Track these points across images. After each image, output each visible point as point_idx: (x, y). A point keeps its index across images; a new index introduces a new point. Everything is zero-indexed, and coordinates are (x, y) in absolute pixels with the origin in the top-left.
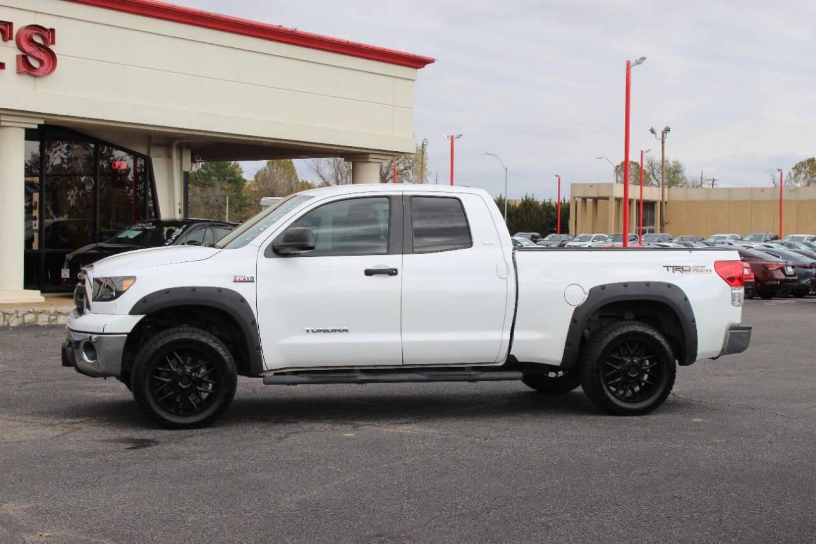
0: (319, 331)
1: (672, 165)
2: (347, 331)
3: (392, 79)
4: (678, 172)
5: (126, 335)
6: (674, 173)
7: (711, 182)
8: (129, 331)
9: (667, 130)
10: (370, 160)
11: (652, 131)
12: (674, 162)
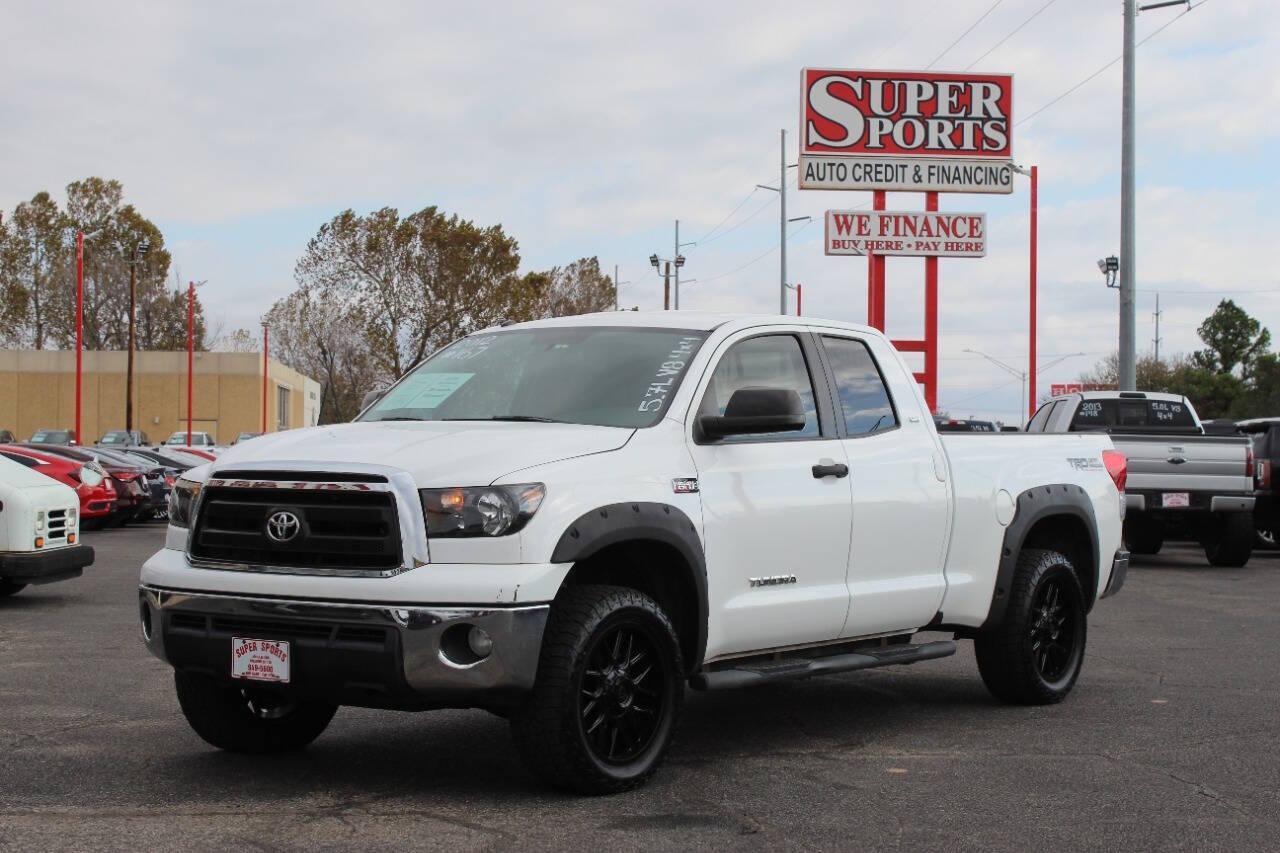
0: (767, 582)
2: (794, 580)
5: (547, 606)
8: (552, 597)
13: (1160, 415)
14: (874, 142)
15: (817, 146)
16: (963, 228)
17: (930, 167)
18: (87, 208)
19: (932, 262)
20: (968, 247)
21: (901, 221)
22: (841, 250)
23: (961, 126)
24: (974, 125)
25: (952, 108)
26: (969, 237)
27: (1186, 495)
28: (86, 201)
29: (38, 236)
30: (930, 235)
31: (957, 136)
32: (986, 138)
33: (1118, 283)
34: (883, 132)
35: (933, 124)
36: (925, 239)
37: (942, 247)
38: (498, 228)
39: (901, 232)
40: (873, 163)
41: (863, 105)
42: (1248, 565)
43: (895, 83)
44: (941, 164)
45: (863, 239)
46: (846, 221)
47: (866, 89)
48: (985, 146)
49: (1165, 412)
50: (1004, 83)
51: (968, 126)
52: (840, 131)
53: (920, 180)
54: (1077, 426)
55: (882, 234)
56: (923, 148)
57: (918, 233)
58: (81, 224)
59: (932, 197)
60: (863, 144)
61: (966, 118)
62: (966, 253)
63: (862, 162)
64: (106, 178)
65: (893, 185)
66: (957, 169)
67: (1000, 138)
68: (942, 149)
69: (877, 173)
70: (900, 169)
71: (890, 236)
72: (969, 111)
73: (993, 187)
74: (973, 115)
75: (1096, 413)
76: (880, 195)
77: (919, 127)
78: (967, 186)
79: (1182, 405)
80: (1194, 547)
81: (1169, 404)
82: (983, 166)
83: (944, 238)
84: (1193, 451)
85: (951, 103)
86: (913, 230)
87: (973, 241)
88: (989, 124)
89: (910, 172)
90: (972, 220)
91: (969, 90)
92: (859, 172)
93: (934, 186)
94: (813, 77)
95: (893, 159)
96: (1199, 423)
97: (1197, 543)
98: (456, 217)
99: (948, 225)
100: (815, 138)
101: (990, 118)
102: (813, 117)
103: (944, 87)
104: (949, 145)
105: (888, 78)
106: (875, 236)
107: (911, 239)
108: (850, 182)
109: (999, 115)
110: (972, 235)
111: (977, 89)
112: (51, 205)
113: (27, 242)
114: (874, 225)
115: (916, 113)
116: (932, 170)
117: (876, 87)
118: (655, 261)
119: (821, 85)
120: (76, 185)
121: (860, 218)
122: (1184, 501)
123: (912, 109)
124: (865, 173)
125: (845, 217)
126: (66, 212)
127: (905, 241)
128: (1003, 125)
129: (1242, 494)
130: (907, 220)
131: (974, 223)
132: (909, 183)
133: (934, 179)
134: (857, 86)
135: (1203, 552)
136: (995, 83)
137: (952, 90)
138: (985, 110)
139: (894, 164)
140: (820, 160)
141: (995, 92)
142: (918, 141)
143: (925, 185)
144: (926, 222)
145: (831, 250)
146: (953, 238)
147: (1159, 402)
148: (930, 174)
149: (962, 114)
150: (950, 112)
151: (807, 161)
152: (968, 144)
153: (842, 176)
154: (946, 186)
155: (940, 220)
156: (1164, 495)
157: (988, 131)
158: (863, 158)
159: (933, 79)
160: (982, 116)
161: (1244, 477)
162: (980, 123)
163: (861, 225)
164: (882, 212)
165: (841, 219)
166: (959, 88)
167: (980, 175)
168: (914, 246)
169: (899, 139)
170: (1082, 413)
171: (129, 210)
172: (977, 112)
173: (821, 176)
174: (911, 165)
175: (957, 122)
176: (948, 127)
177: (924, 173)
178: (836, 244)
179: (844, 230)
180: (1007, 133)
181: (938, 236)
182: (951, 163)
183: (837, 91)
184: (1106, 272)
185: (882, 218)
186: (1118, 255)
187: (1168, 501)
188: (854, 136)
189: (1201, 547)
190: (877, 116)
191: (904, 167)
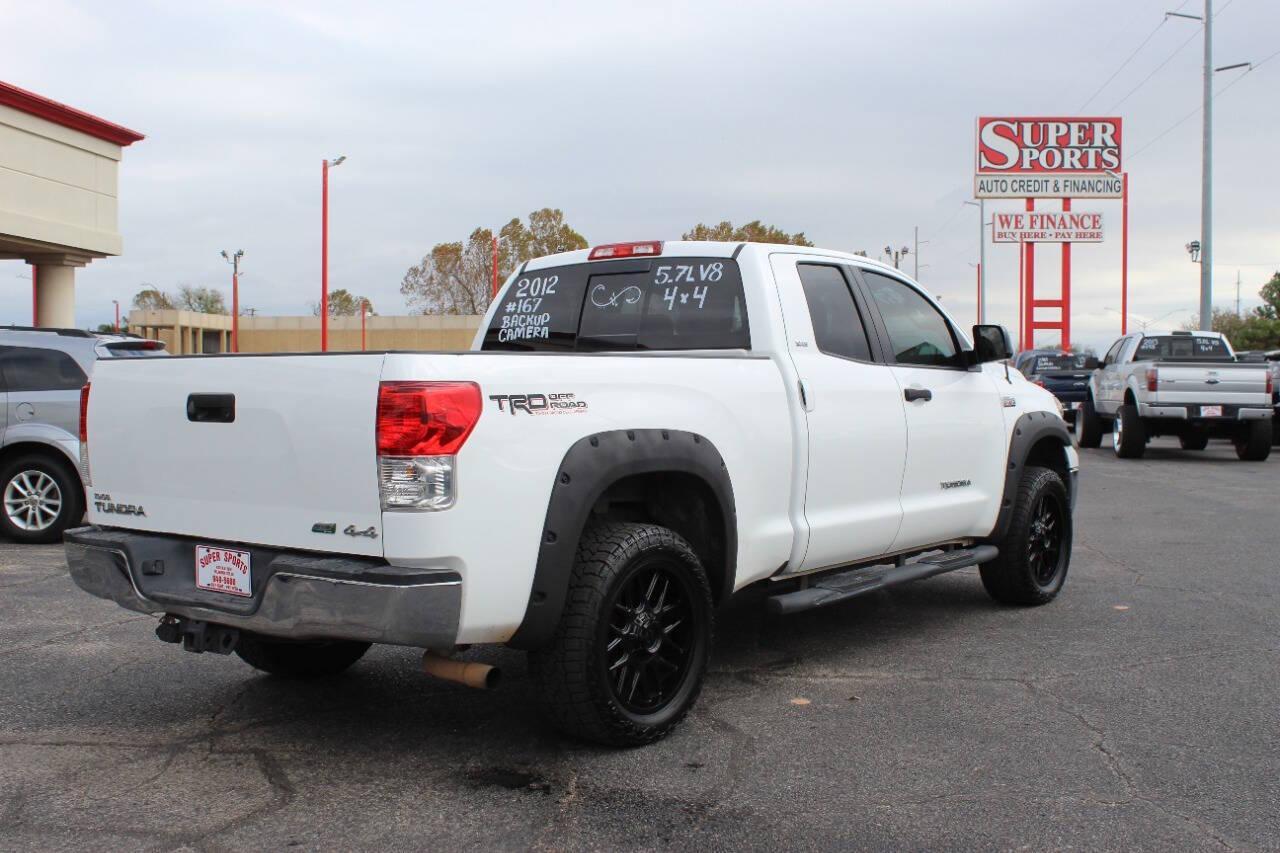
1: (210, 294)
3: (93, 157)
4: (217, 301)
6: (212, 303)
7: (250, 312)
9: (240, 254)
10: (65, 263)
11: (224, 254)
12: (213, 291)
13: (1203, 348)
14: (1026, 165)
15: (987, 169)
16: (1088, 222)
17: (1066, 181)
18: (542, 228)
19: (1066, 245)
20: (1092, 236)
21: (1045, 218)
22: (1004, 239)
23: (1087, 152)
24: (1097, 152)
25: (1080, 141)
26: (1092, 229)
27: (1220, 407)
28: (541, 224)
29: (513, 246)
30: (1065, 227)
31: (1084, 159)
32: (1105, 161)
33: (1199, 259)
34: (1033, 158)
35: (1067, 152)
36: (1062, 230)
37: (1073, 236)
38: (801, 235)
39: (1045, 226)
40: (1026, 179)
41: (1018, 139)
42: (1268, 459)
43: (1039, 125)
44: (1073, 179)
45: (1019, 231)
46: (1007, 219)
47: (1020, 129)
48: (1104, 166)
49: (1206, 346)
50: (1117, 123)
51: (1092, 152)
52: (1002, 159)
53: (1058, 190)
54: (1139, 356)
55: (1032, 227)
56: (1061, 168)
57: (1057, 225)
58: (538, 237)
59: (1067, 201)
60: (1018, 167)
61: (1090, 147)
62: (1090, 240)
63: (1018, 179)
64: (553, 208)
65: (1039, 194)
66: (1084, 182)
67: (1114, 160)
68: (1074, 169)
69: (1028, 186)
70: (1044, 184)
71: (1037, 228)
72: (1092, 143)
73: (1109, 194)
74: (1095, 145)
75: (1153, 347)
76: (1030, 201)
77: (1056, 152)
78: (1091, 194)
79: (1220, 340)
80: (1227, 444)
81: (1210, 339)
82: (1102, 179)
83: (1075, 230)
84: (1225, 374)
85: (1080, 137)
86: (1054, 224)
87: (1095, 231)
88: (1106, 151)
89: (1051, 185)
90: (1094, 217)
91: (1092, 128)
92: (1016, 186)
93: (1068, 194)
94: (984, 122)
95: (1040, 176)
96: (1233, 353)
97: (1229, 441)
98: (772, 228)
99: (1078, 221)
100: (985, 162)
101: (1107, 147)
102: (984, 150)
103: (1074, 127)
104: (1078, 165)
105: (1035, 122)
106: (1027, 229)
107: (1052, 230)
108: (1009, 193)
109: (1113, 144)
110: (1094, 227)
111: (1098, 127)
112: (521, 227)
113: (506, 250)
114: (1026, 221)
115: (1056, 145)
116: (1067, 184)
117: (1027, 127)
118: (888, 251)
119: (990, 127)
120: (535, 213)
121: (1017, 217)
122: (1217, 412)
123: (1052, 142)
124: (1020, 186)
125: (1006, 216)
126: (530, 230)
127: (1048, 232)
128: (1116, 151)
129: (1263, 406)
130: (1049, 217)
131: (1096, 219)
132: (1051, 192)
133: (1068, 189)
134: (1014, 127)
135: (1233, 448)
136: (1110, 122)
137: (1080, 128)
138: (1104, 141)
139: (1040, 180)
140: (988, 178)
141: (1111, 128)
142: (1057, 163)
143: (1062, 193)
144: (1062, 219)
145: (997, 240)
146: (1081, 230)
147: (1202, 338)
148: (1066, 186)
149: (1087, 144)
150: (1080, 143)
151: (979, 180)
152: (1092, 164)
153: (1004, 188)
154: (1076, 194)
155: (1072, 218)
156: (1202, 408)
157: (1106, 155)
158: (1018, 176)
159: (1067, 121)
160: (1101, 145)
161: (1264, 394)
162: (1100, 150)
163: (1017, 222)
164: (1032, 213)
165: (1004, 218)
166: (1084, 127)
167: (1100, 186)
168: (1054, 235)
169: (1043, 163)
170: (1143, 347)
171: (566, 227)
172: (1098, 142)
173: (990, 188)
174: (1052, 180)
175: (1084, 150)
176: (1078, 154)
177: (1061, 185)
178: (1000, 235)
179: (1006, 225)
180: (1118, 156)
181: (1071, 228)
182: (1080, 178)
183: (1001, 131)
184: (1191, 252)
185: (1032, 217)
186: (1199, 240)
187: (1205, 412)
188: (1012, 161)
189: (1232, 443)
190: (1028, 147)
191: (1047, 181)
